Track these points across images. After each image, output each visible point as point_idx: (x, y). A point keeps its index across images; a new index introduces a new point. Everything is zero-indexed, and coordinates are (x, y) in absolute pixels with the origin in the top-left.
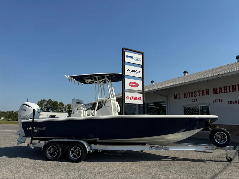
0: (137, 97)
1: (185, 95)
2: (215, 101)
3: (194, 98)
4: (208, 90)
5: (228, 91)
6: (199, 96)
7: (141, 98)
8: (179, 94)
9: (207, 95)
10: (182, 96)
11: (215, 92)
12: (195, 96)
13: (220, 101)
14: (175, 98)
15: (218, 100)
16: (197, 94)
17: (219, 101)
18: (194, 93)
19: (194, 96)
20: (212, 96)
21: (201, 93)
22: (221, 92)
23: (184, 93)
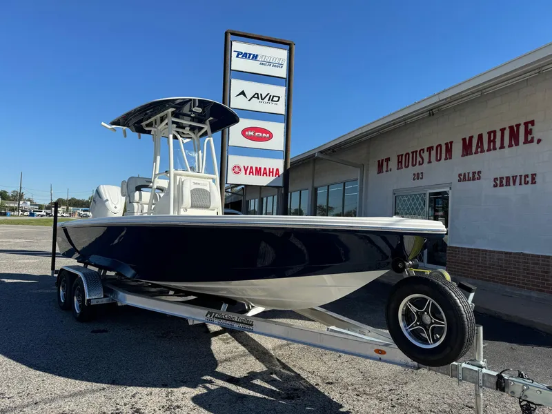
0: (265, 169)
1: (399, 162)
2: (463, 178)
3: (418, 169)
4: (451, 143)
5: (498, 144)
6: (430, 162)
7: (277, 170)
8: (388, 160)
9: (446, 159)
10: (393, 164)
11: (467, 148)
12: (420, 164)
13: (476, 176)
14: (380, 170)
15: (471, 175)
16: (426, 155)
17: (474, 176)
18: (418, 153)
19: (418, 164)
20: (460, 163)
21: (433, 153)
22: (479, 150)
23: (398, 156)
